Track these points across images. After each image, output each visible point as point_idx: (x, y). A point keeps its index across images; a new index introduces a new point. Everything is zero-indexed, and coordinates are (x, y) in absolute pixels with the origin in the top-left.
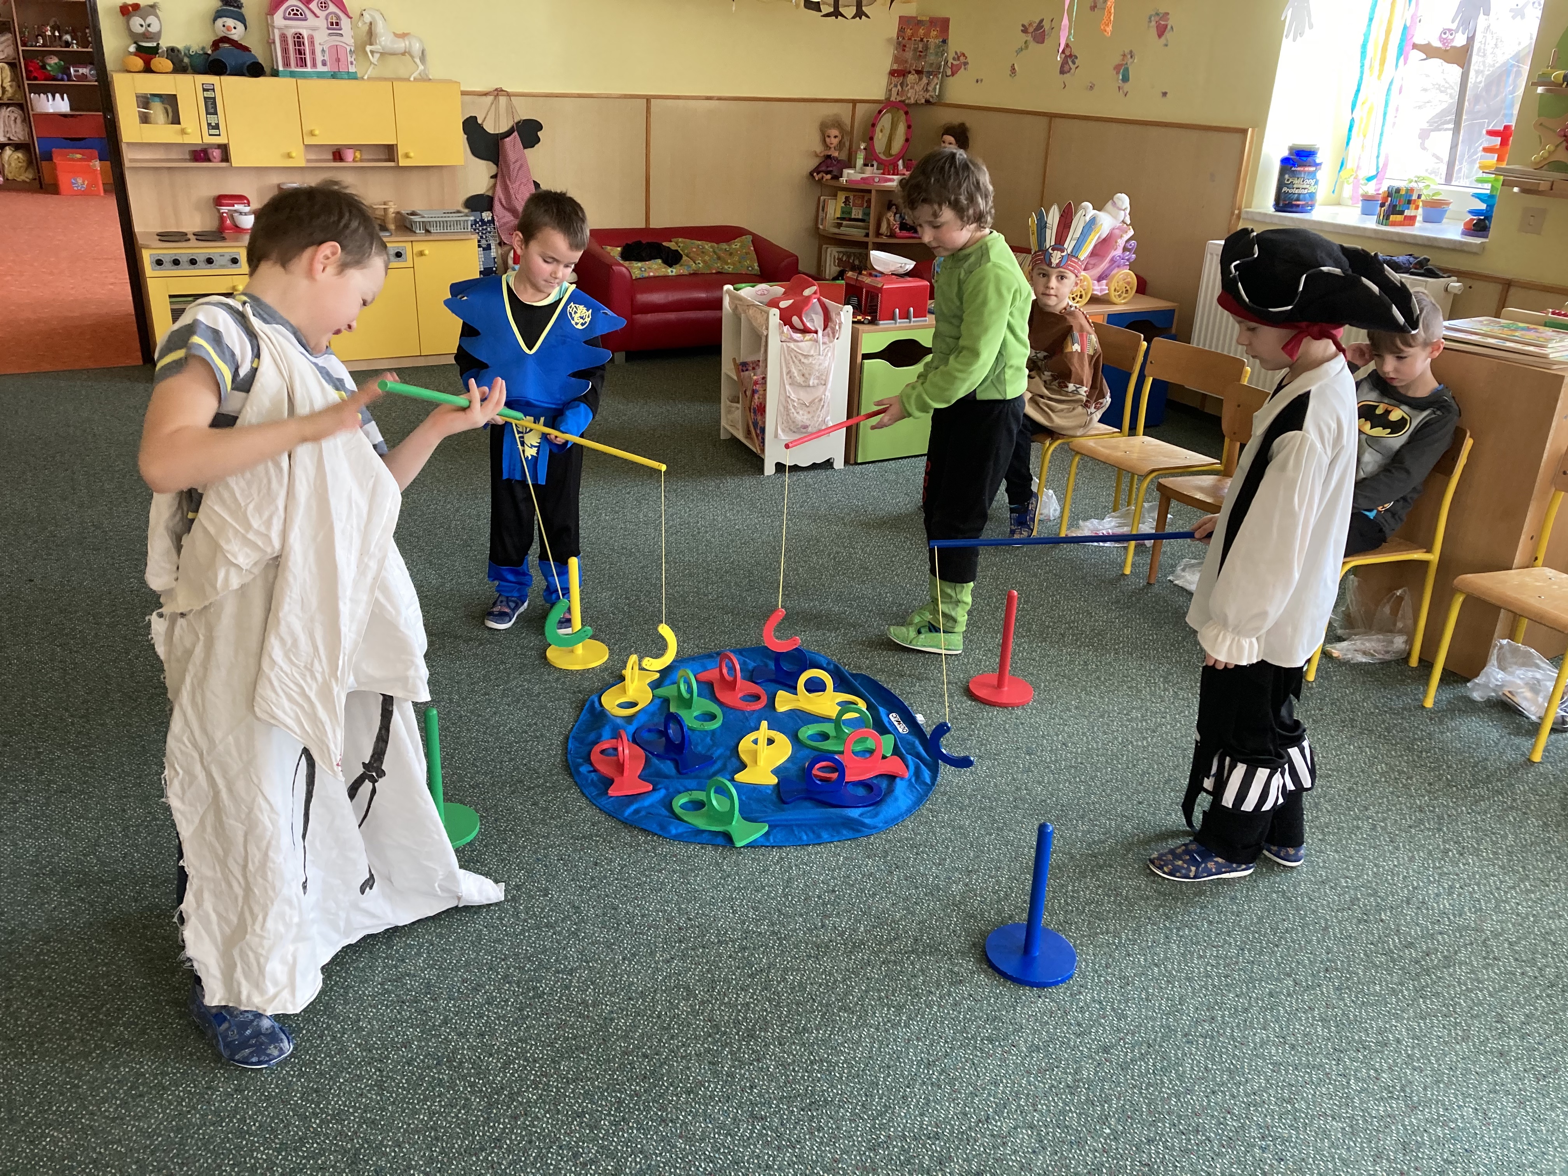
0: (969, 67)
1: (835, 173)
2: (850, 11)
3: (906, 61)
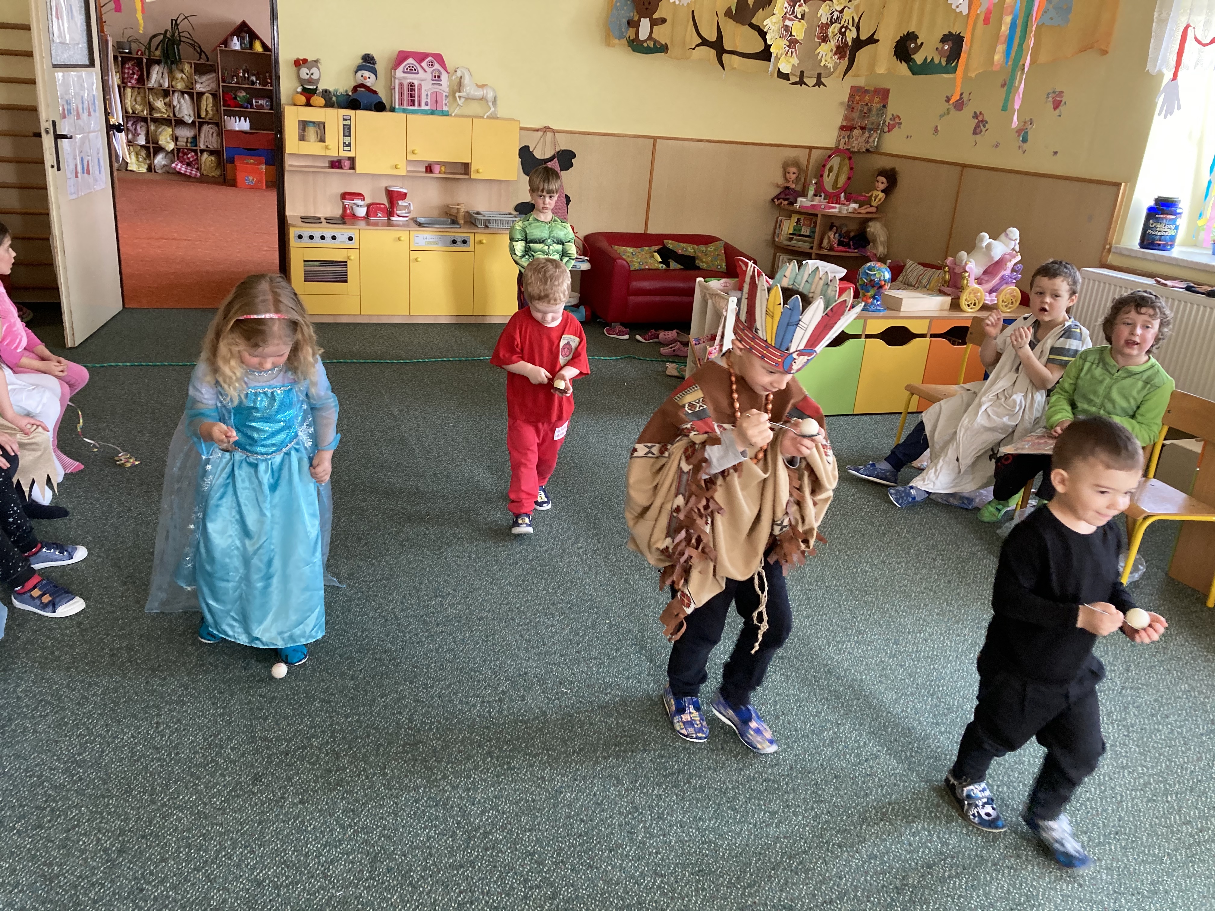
0: (902, 126)
1: (792, 200)
2: (811, 81)
3: (853, 120)
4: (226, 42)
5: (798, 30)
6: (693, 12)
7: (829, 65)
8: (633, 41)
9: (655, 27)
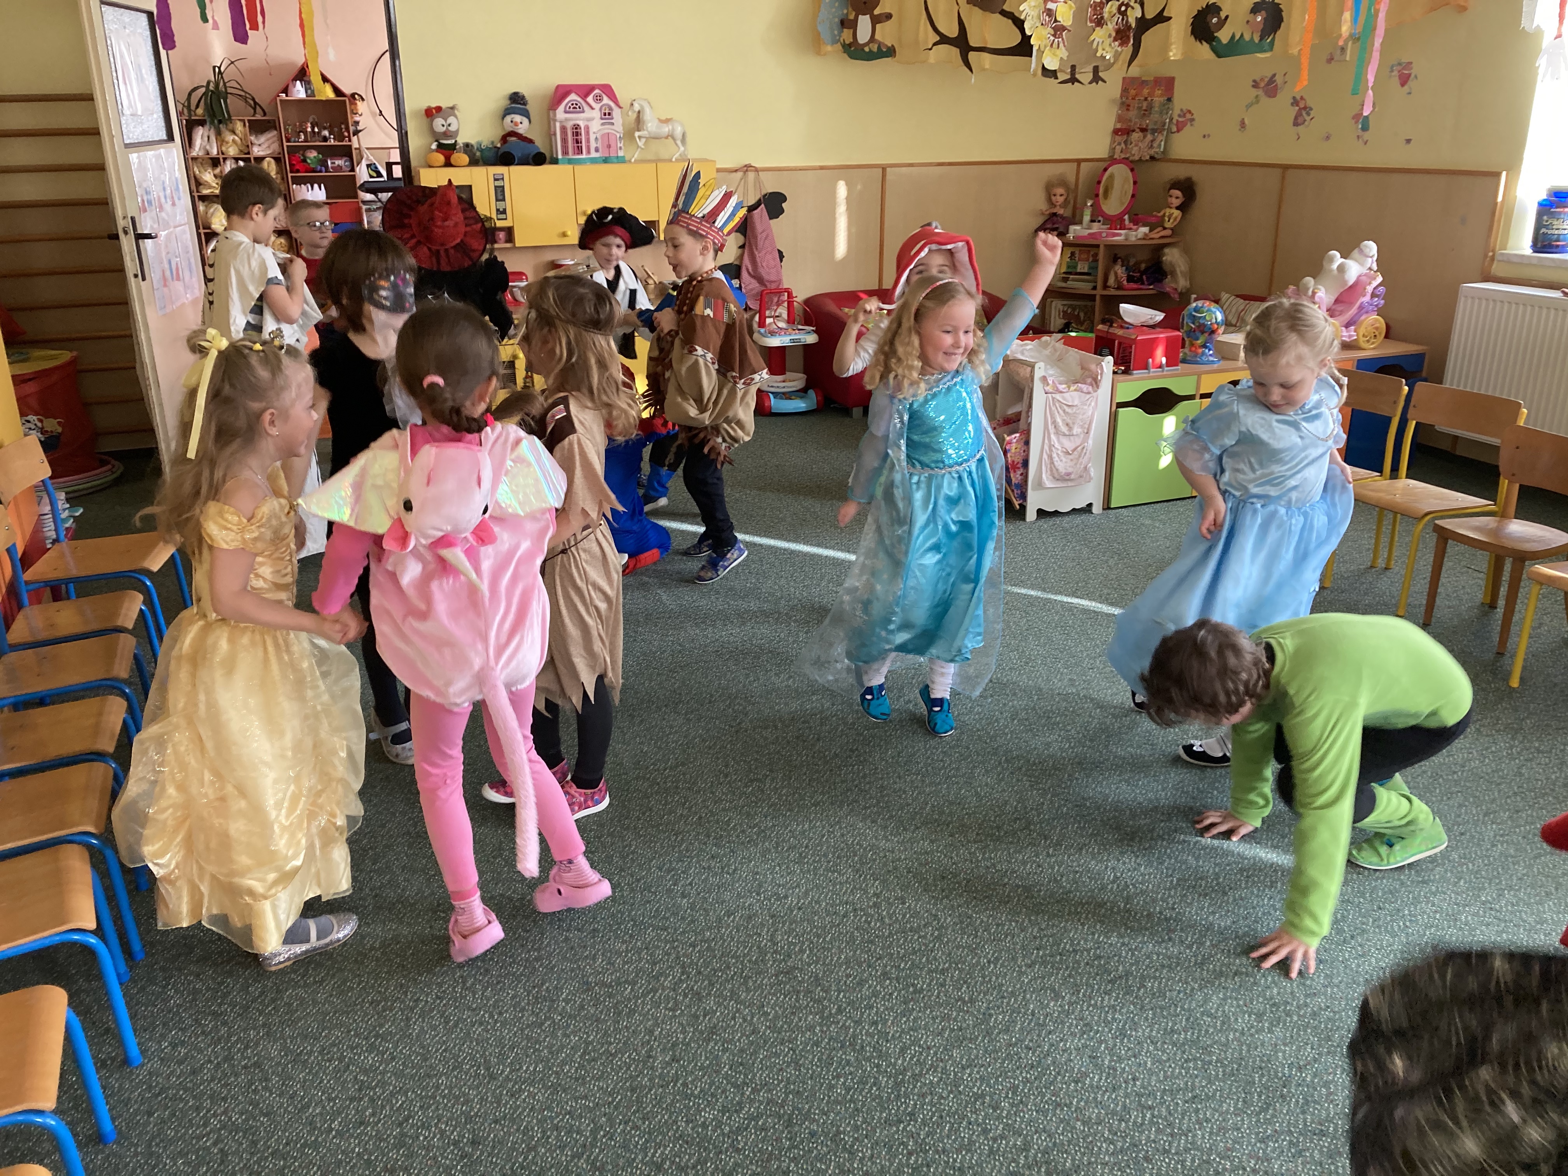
0: (1196, 123)
1: (1061, 229)
2: (1085, 76)
3: (1130, 121)
4: (286, 91)
5: (1065, 13)
6: (926, 2)
7: (1108, 56)
8: (850, 45)
9: (878, 26)
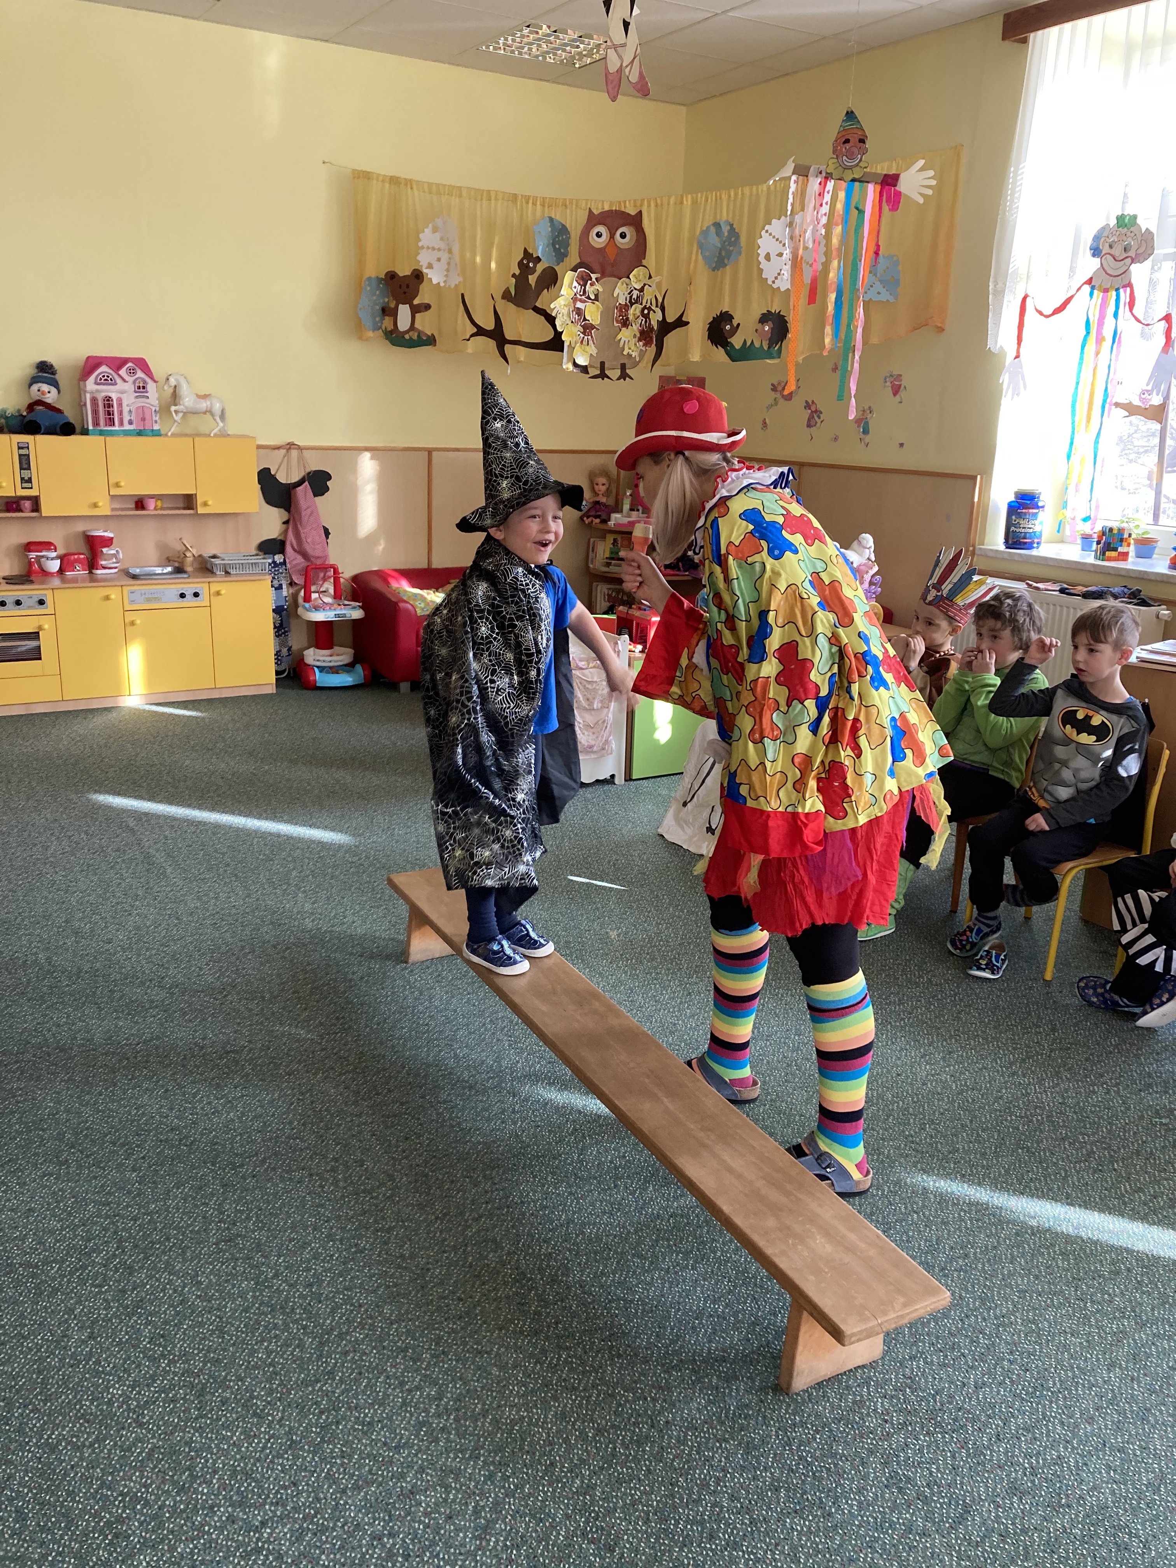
1: (604, 517)
2: (615, 373)
5: (593, 313)
6: (463, 295)
7: (634, 354)
8: (391, 332)
9: (418, 315)
